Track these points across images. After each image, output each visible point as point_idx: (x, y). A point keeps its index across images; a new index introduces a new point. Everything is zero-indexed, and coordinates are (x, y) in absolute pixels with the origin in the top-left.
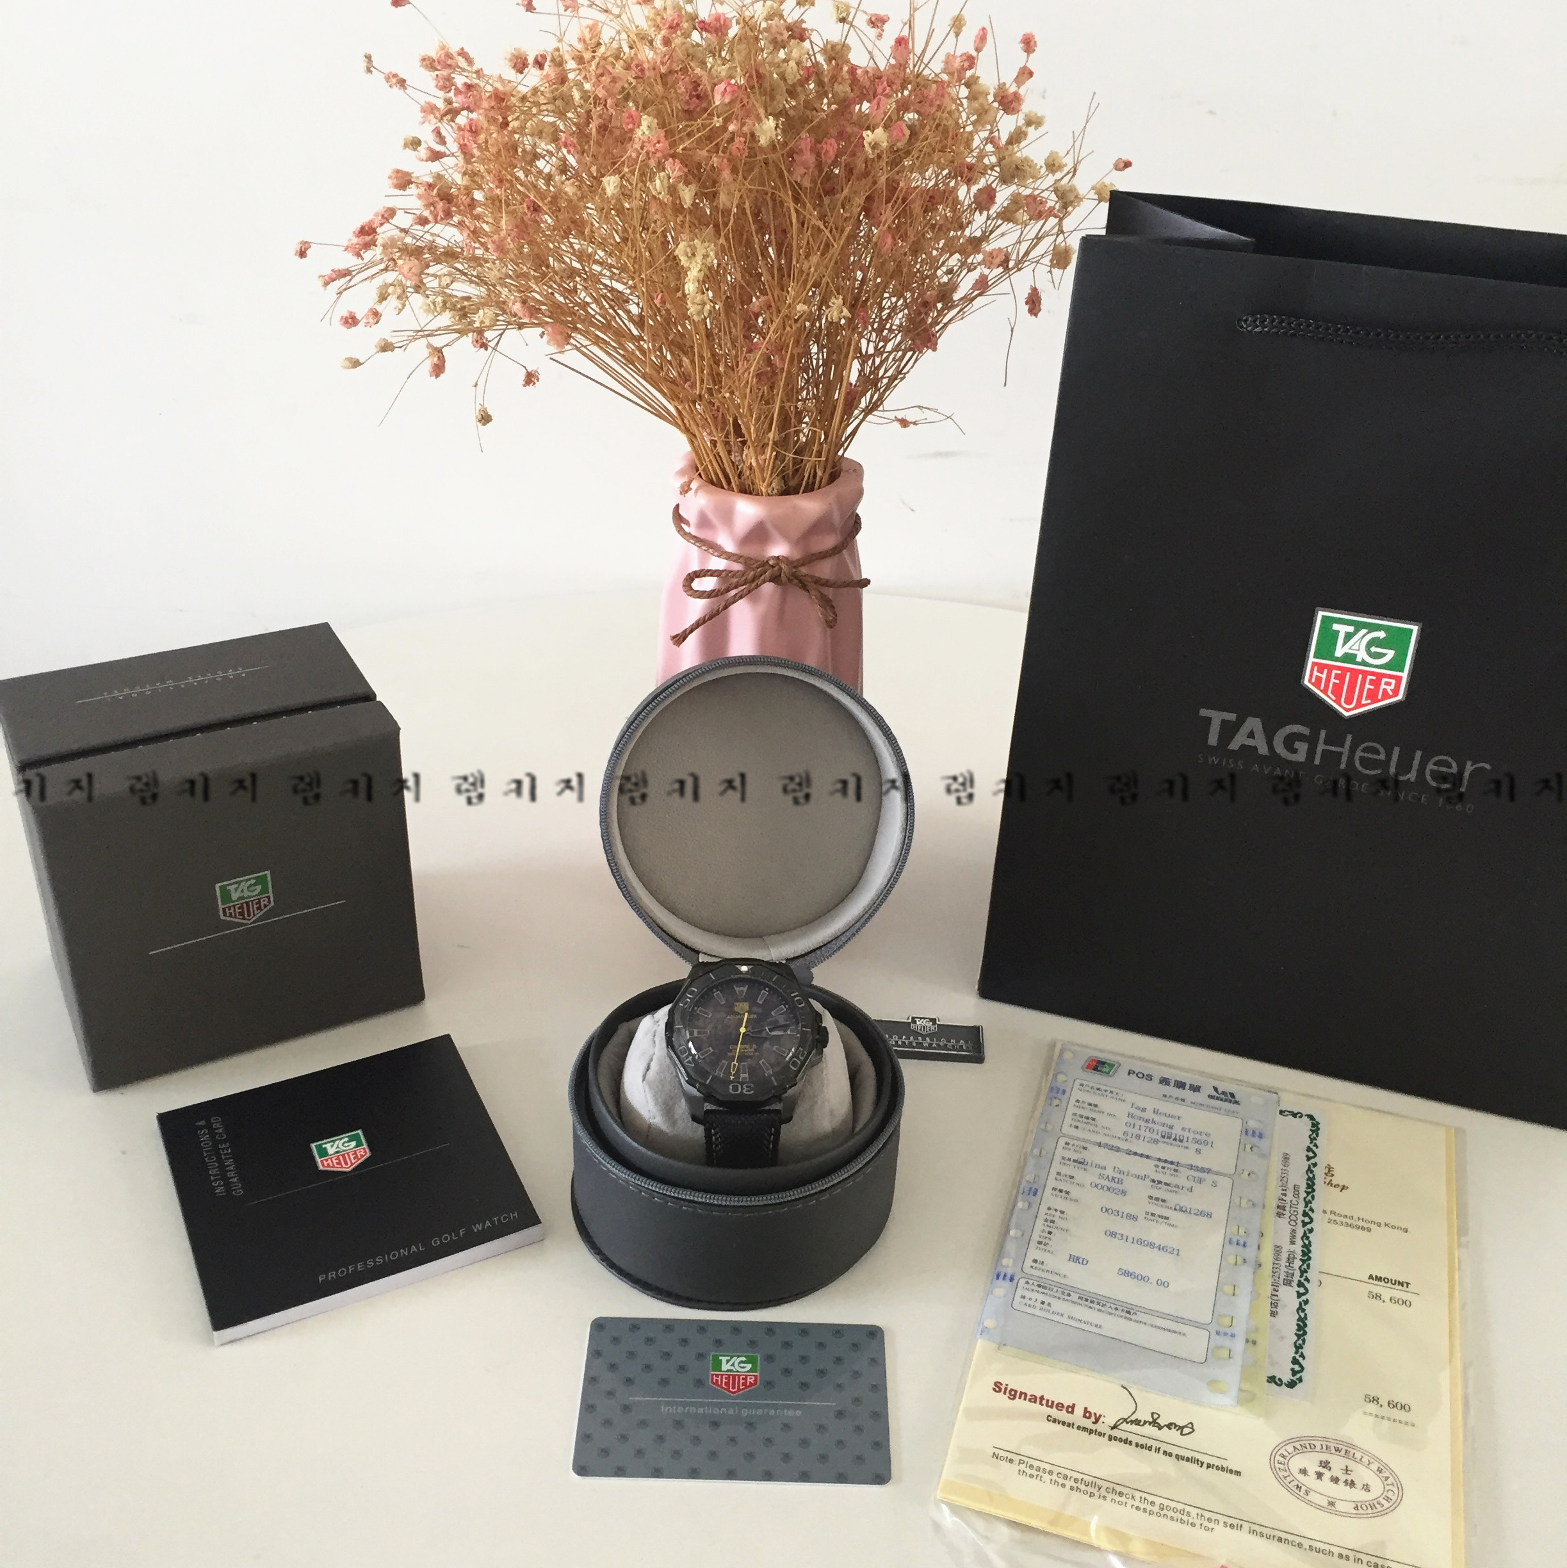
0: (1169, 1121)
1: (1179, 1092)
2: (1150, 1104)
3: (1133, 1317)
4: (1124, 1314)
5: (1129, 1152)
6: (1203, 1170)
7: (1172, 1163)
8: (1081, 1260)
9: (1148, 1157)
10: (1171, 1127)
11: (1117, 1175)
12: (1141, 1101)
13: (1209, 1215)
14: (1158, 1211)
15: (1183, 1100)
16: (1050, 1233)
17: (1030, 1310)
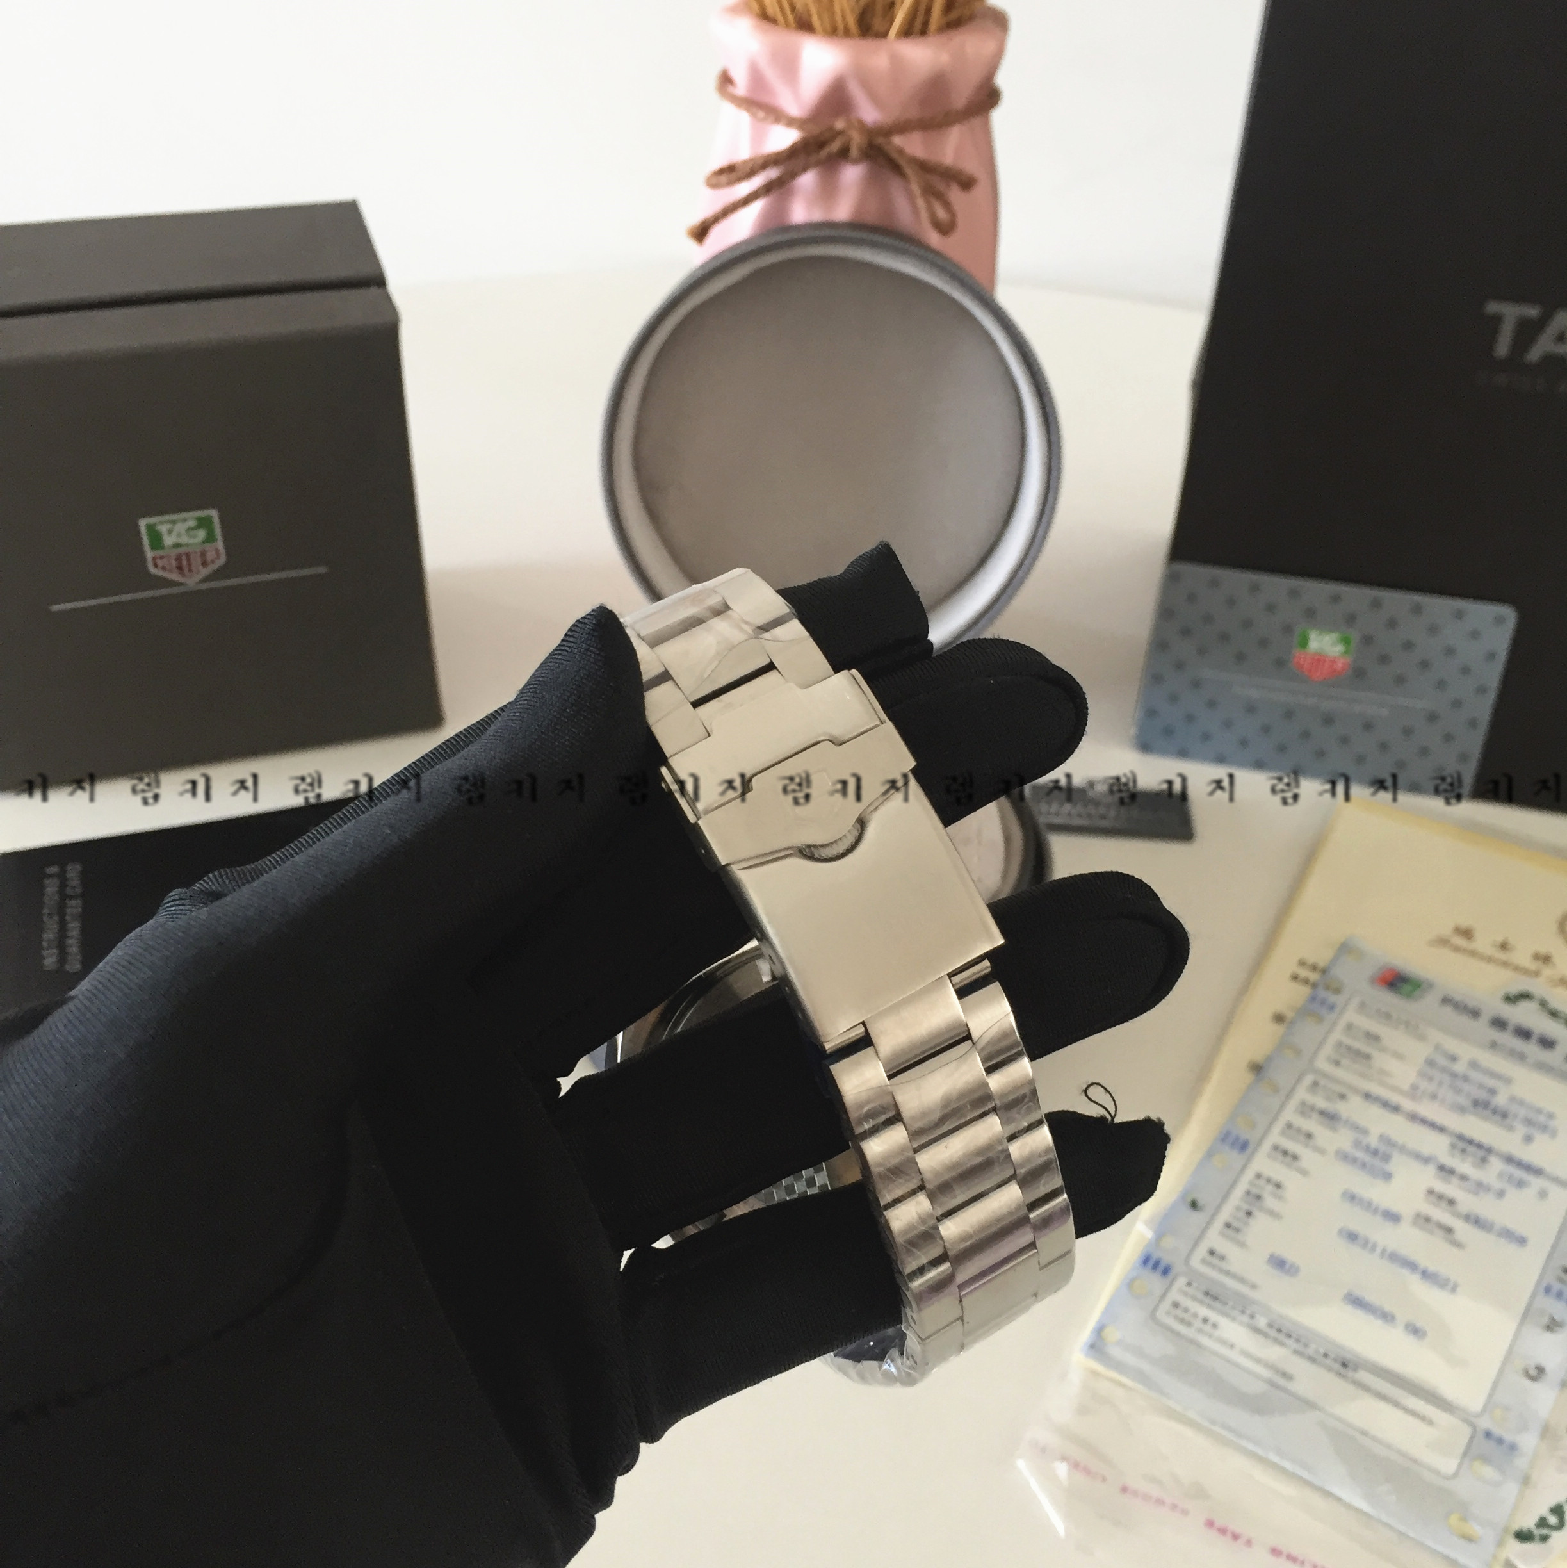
0: (1491, 1083)
1: (1518, 1044)
2: (1467, 1052)
3: (1350, 1374)
4: (1337, 1366)
5: (1414, 1117)
6: (1528, 1168)
7: (1480, 1146)
8: (1287, 1266)
9: (1442, 1129)
10: (1493, 1092)
11: (1383, 1148)
12: (1452, 1045)
13: (1522, 1241)
14: (1441, 1215)
15: (1521, 1057)
16: (1249, 1214)
17: (1182, 1329)
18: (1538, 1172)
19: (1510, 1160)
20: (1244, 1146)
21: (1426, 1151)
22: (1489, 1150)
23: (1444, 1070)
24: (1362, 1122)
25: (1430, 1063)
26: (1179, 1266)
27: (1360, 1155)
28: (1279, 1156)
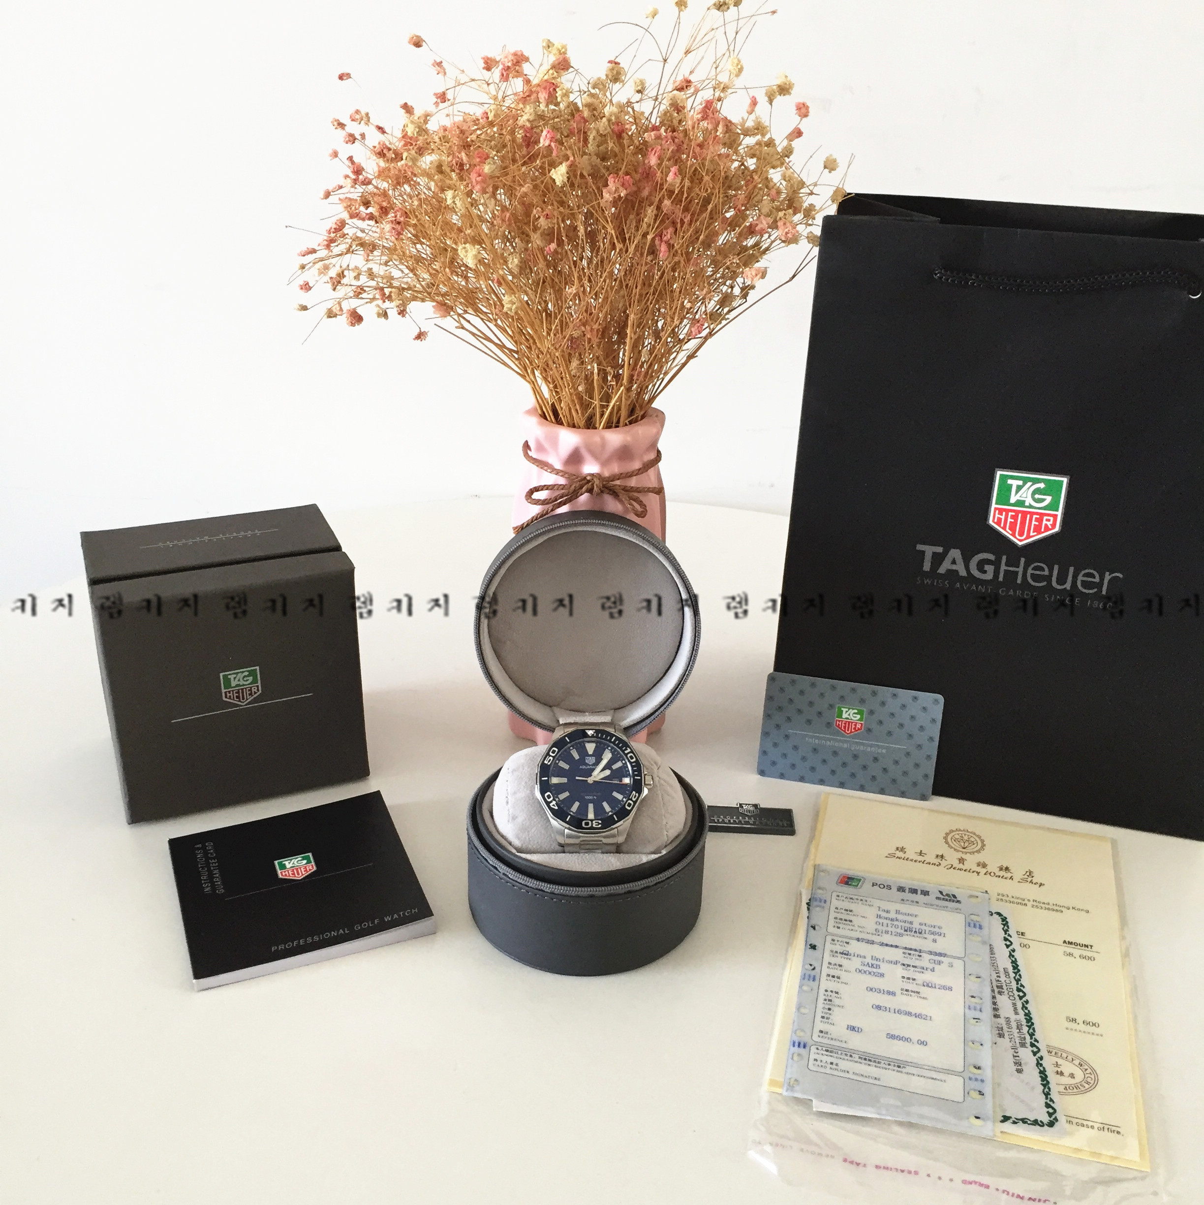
7: (916, 950)
18: (945, 955)
19: (931, 953)
20: (814, 980)
21: (894, 959)
22: (920, 951)
23: (886, 919)
24: (862, 954)
25: (879, 916)
26: (810, 1042)
27: (866, 968)
28: (831, 978)
